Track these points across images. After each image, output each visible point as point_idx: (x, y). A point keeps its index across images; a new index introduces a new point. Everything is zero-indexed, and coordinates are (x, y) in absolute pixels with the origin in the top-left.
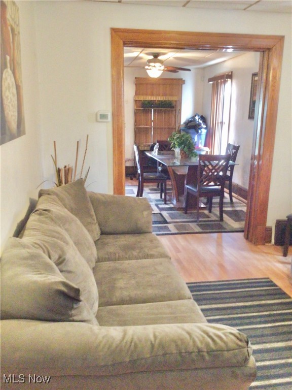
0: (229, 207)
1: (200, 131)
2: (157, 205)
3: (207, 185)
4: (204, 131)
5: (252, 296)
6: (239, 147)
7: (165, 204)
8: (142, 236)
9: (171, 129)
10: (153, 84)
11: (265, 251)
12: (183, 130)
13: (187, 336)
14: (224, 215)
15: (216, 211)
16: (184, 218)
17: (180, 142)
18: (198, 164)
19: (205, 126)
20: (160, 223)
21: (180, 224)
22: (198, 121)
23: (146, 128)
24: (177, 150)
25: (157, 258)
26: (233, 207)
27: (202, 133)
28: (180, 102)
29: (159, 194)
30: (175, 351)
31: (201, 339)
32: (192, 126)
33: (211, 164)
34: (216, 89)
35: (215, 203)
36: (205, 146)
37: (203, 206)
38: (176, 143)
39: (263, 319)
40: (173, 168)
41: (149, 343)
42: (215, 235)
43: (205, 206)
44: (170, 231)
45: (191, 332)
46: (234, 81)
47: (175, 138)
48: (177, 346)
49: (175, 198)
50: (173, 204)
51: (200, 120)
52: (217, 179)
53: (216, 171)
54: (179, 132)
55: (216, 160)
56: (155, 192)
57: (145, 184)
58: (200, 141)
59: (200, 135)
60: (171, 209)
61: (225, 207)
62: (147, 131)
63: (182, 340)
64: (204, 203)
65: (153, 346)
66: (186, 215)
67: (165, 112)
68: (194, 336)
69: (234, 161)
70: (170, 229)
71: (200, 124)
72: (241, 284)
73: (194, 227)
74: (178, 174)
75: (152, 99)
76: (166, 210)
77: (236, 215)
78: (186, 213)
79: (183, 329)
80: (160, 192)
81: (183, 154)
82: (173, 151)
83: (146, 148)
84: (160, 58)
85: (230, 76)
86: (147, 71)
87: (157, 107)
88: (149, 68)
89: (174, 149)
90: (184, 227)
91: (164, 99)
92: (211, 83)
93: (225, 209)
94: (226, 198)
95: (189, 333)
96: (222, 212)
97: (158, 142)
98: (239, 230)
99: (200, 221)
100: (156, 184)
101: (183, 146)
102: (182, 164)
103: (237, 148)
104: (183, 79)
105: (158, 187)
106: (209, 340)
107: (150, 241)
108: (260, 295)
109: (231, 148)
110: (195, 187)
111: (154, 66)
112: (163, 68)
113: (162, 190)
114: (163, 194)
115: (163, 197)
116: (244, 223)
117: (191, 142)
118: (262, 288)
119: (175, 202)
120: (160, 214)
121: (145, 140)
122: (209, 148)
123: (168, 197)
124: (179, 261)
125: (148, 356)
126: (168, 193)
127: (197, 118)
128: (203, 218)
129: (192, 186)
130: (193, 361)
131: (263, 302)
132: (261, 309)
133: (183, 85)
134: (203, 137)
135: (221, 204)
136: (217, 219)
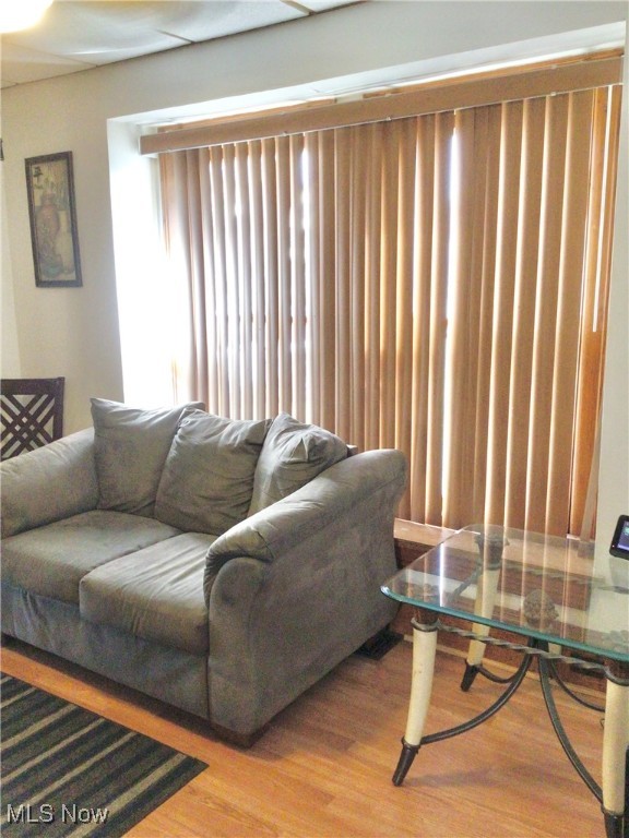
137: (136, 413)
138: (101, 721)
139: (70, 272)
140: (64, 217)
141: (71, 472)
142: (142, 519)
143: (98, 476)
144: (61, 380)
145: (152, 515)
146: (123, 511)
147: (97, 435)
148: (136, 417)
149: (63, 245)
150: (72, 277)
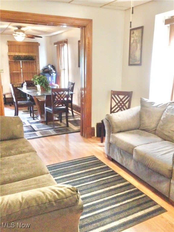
0: (71, 118)
1: (52, 75)
2: (28, 121)
3: (58, 106)
4: (54, 75)
5: (85, 167)
6: (74, 83)
7: (34, 119)
8: (17, 141)
9: (33, 74)
10: (20, 45)
11: (92, 141)
12: (42, 74)
13: (43, 194)
14: (69, 123)
15: (64, 121)
16: (46, 127)
17: (39, 81)
18: (51, 94)
19: (54, 72)
20: (31, 131)
21: (43, 131)
22: (50, 69)
23: (18, 73)
24: (38, 86)
25: (27, 153)
26: (74, 118)
27: (53, 76)
28: (38, 56)
29: (29, 114)
30: (35, 205)
31: (51, 194)
32: (47, 71)
33: (59, 94)
34: (59, 50)
35: (63, 117)
36: (56, 83)
37: (57, 119)
38: (37, 82)
39: (91, 179)
40: (37, 97)
41: (18, 203)
42: (65, 135)
43: (58, 119)
44: (37, 136)
45: (45, 191)
46: (69, 45)
47: (36, 78)
48: (36, 201)
49: (40, 116)
50: (38, 119)
51: (51, 68)
52: (63, 103)
53: (62, 98)
54: (39, 75)
55: (62, 91)
56: (27, 113)
57: (19, 108)
58: (53, 81)
59: (52, 77)
60: (37, 122)
61: (69, 118)
62: (18, 74)
63: (39, 197)
64: (57, 117)
65: (21, 204)
66: (46, 125)
67: (29, 62)
68: (46, 194)
69: (73, 91)
70: (37, 134)
71: (51, 70)
72: (79, 161)
73: (52, 132)
74: (40, 101)
75: (20, 55)
76: (34, 123)
77: (75, 123)
78: (47, 124)
79: (40, 191)
80: (29, 113)
81: (42, 88)
82: (36, 87)
83: (18, 86)
84: (22, 29)
85: (66, 42)
86: (15, 37)
87: (24, 60)
88: (16, 35)
89: (37, 86)
90: (45, 133)
91: (28, 55)
92: (56, 45)
93: (69, 120)
94: (70, 113)
95: (43, 193)
96: (67, 121)
97: (26, 81)
98: (78, 131)
99: (56, 128)
100: (27, 108)
101: (42, 83)
102: (42, 95)
103: (73, 84)
104: (39, 43)
105: (28, 109)
106: (55, 194)
107: (22, 143)
108: (89, 166)
109: (71, 84)
110: (51, 108)
111: (19, 34)
112: (24, 35)
113: (31, 112)
114: (32, 114)
115: (32, 116)
116: (80, 127)
117: (47, 81)
118: (90, 162)
119: (39, 118)
120: (31, 126)
121: (17, 81)
122: (58, 84)
123: (35, 116)
124: (43, 153)
125: (18, 210)
126: (35, 113)
127: (49, 66)
128: (57, 126)
129: (49, 108)
130: (46, 208)
131: (91, 169)
132: (90, 173)
133: (39, 47)
134: (54, 78)
135: (67, 117)
136: (65, 126)
137: (153, 103)
138: (136, 189)
139: (138, 61)
140: (139, 45)
141: (133, 118)
142: (152, 134)
143: (140, 120)
144: (132, 92)
145: (155, 134)
146: (146, 131)
147: (141, 109)
148: (153, 104)
149: (137, 54)
150: (139, 63)
